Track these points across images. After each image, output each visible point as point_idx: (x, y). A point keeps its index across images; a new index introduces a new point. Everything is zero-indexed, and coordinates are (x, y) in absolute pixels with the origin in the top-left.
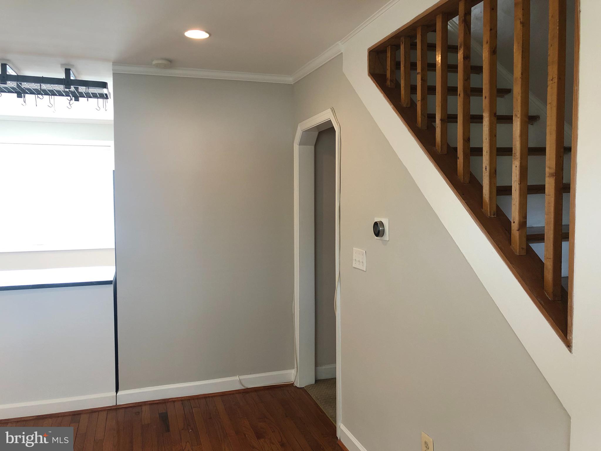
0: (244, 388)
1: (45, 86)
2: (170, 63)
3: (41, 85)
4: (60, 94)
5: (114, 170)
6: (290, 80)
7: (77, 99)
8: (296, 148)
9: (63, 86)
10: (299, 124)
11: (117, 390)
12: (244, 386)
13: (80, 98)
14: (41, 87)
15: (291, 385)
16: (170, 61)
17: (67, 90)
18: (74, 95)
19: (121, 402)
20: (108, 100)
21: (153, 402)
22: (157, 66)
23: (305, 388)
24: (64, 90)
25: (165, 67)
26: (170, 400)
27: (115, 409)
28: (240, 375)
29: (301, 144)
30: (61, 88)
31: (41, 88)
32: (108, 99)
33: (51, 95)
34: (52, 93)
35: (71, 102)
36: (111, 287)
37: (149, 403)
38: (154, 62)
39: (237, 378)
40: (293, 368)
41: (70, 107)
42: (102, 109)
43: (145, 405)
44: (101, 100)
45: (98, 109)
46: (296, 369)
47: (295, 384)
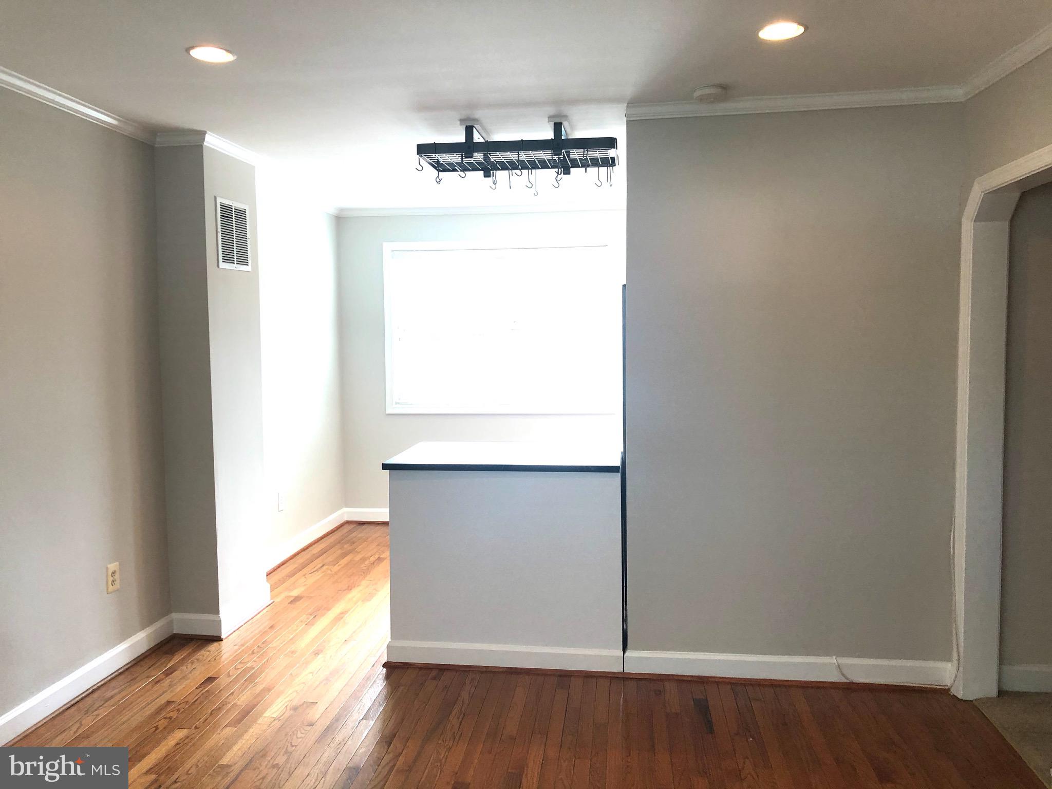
0: (844, 680)
1: (524, 156)
2: (725, 91)
3: (519, 154)
4: (544, 165)
5: (625, 283)
6: (957, 93)
7: (567, 172)
8: (968, 228)
9: (551, 152)
10: (976, 180)
11: (625, 648)
12: (847, 678)
13: (572, 170)
14: (518, 157)
15: (943, 693)
16: (724, 87)
17: (556, 157)
18: (564, 166)
19: (632, 668)
20: (614, 167)
21: (682, 678)
22: (701, 99)
23: (976, 704)
24: (552, 158)
25: (716, 99)
26: (710, 680)
27: (622, 678)
28: (839, 654)
29: (977, 219)
30: (546, 155)
31: (519, 159)
32: (615, 165)
33: (531, 169)
34: (533, 165)
35: (559, 177)
36: (617, 477)
37: (676, 678)
38: (697, 94)
39: (833, 660)
40: (949, 660)
41: (557, 185)
42: (606, 184)
43: (669, 680)
44: (603, 170)
45: (599, 184)
46: (956, 662)
47: (954, 691)
